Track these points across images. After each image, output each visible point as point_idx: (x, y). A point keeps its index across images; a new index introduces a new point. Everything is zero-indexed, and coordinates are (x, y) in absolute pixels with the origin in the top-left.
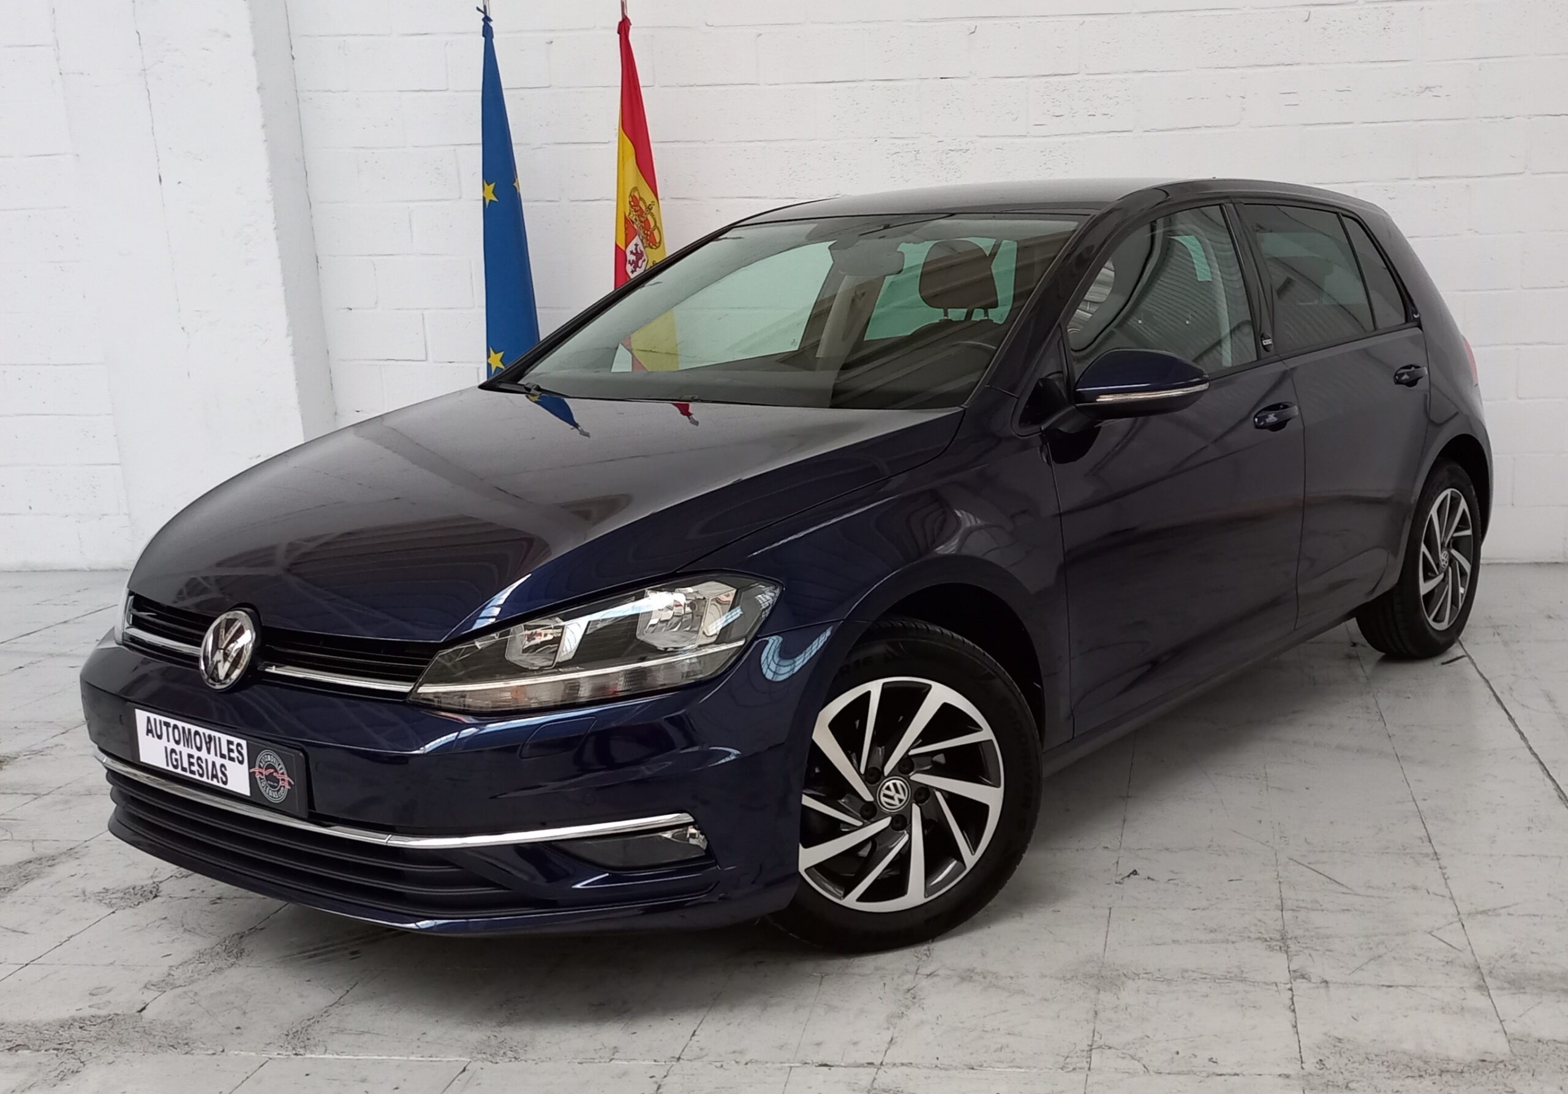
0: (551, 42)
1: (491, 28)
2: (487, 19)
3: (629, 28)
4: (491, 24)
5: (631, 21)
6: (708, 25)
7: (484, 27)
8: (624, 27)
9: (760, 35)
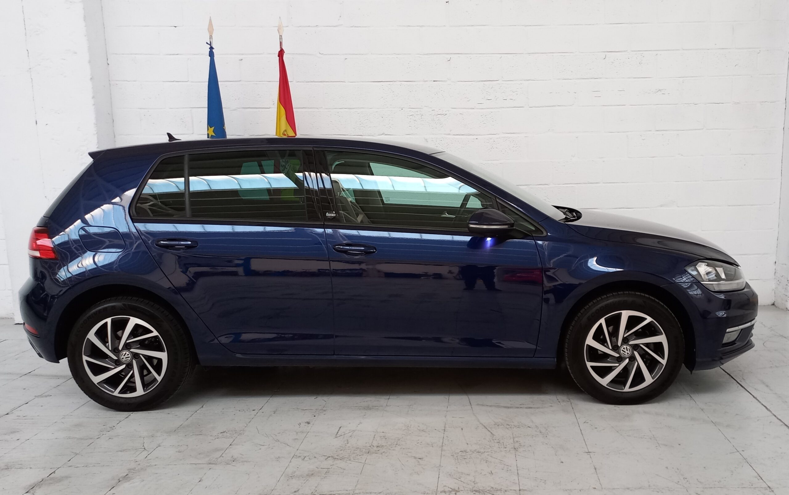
0: (242, 60)
1: (213, 52)
2: (211, 48)
3: (283, 54)
4: (214, 50)
5: (285, 51)
6: (320, 53)
7: (210, 52)
8: (281, 54)
9: (346, 59)
